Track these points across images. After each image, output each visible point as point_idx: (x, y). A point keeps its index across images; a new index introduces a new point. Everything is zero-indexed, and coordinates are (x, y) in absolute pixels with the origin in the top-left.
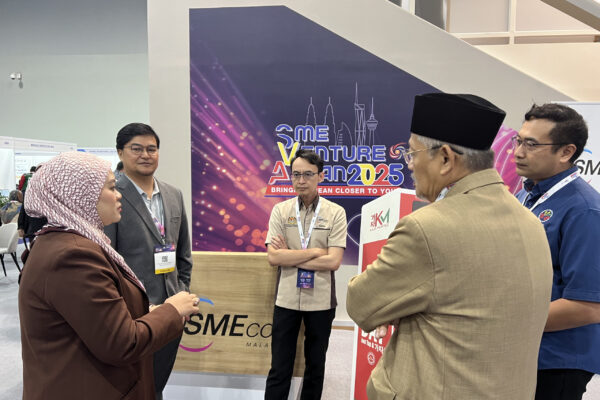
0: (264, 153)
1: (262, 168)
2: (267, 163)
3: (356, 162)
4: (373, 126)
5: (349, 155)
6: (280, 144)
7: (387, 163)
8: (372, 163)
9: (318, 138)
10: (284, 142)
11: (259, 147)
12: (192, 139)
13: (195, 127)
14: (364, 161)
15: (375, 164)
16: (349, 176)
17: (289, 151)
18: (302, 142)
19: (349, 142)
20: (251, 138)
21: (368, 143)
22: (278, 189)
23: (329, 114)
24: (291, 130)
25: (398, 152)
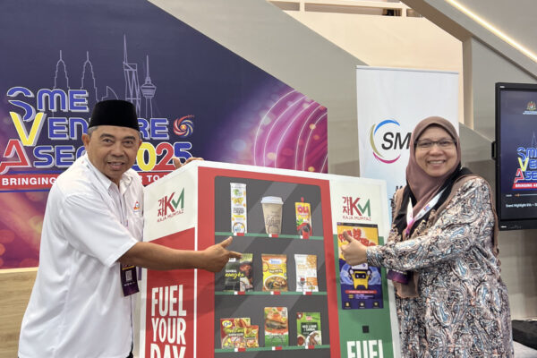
4: (150, 93)
6: (15, 116)
7: (171, 141)
8: (151, 141)
9: (72, 107)
10: (21, 112)
15: (155, 143)
17: (28, 126)
18: (48, 113)
22: (13, 181)
23: (88, 74)
24: (32, 95)
25: (184, 127)
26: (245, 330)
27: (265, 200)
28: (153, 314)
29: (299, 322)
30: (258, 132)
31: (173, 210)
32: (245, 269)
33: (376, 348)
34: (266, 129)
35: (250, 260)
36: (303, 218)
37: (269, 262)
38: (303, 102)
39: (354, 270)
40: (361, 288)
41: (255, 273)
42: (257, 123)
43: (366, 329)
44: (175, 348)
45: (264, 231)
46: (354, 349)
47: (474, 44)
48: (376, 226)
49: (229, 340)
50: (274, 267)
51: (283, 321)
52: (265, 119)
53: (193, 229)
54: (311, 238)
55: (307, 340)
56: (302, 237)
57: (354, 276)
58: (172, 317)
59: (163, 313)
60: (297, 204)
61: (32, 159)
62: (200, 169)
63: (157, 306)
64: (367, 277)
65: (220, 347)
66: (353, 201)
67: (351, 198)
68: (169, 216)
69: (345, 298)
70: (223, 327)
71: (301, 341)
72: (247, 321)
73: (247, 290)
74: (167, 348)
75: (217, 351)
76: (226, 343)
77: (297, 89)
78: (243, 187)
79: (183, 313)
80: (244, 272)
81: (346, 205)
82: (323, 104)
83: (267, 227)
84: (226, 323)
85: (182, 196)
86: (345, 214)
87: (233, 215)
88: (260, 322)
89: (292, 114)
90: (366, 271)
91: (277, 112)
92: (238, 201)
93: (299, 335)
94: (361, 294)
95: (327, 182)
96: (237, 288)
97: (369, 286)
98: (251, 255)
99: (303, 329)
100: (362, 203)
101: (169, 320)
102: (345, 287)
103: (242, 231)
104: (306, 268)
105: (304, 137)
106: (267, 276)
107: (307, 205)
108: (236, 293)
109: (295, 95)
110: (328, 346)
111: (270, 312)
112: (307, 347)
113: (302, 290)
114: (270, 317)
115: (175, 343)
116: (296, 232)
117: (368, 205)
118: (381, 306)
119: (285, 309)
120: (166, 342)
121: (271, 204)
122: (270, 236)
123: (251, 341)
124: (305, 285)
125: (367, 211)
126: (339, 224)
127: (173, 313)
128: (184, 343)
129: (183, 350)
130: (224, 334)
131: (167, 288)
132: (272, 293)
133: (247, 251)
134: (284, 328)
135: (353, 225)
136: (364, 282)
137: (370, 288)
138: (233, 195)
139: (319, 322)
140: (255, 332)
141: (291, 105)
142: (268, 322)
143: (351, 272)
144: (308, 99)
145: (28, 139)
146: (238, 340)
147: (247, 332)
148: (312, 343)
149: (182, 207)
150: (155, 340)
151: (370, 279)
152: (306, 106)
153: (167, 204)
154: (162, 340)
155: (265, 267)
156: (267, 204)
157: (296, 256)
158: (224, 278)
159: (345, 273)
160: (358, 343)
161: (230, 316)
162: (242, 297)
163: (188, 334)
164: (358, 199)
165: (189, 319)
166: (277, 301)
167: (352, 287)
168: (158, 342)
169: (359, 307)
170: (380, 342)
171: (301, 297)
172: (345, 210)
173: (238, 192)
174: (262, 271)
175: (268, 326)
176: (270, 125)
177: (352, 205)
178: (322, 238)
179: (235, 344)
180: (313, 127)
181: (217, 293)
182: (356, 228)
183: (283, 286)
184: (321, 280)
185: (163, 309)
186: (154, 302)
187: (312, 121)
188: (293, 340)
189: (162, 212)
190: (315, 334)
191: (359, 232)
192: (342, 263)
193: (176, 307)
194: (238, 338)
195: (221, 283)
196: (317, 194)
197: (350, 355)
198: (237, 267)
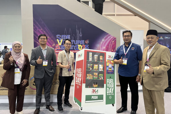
0: (53, 42)
1: (53, 46)
2: (54, 44)
3: (77, 44)
4: (81, 36)
5: (75, 43)
6: (58, 40)
7: (85, 45)
8: (81, 45)
10: (59, 39)
11: (52, 40)
12: (34, 38)
13: (35, 35)
14: (79, 44)
15: (82, 45)
16: (75, 48)
17: (60, 42)
18: (63, 39)
19: (75, 39)
20: (50, 38)
21: (80, 39)
22: (57, 51)
23: (70, 32)
24: (60, 36)
25: (87, 42)
27: (95, 55)
29: (99, 75)
30: (102, 43)
32: (91, 66)
33: (112, 80)
34: (103, 42)
36: (101, 58)
38: (111, 37)
40: (110, 70)
41: (93, 67)
42: (101, 41)
43: (110, 77)
44: (80, 78)
45: (94, 61)
46: (108, 80)
47: (151, 23)
50: (96, 67)
51: (97, 75)
52: (103, 40)
53: (83, 60)
54: (102, 62)
59: (78, 73)
60: (100, 56)
61: (61, 48)
62: (85, 50)
65: (87, 78)
67: (110, 56)
69: (107, 72)
72: (91, 75)
77: (110, 34)
78: (92, 53)
79: (81, 73)
82: (115, 37)
84: (88, 75)
85: (82, 55)
86: (108, 58)
87: (90, 58)
88: (93, 75)
89: (109, 39)
90: (111, 68)
91: (105, 39)
94: (110, 72)
95: (106, 53)
96: (90, 69)
99: (100, 77)
100: (112, 56)
102: (107, 70)
103: (91, 60)
104: (101, 67)
105: (111, 44)
106: (94, 68)
107: (102, 56)
109: (110, 35)
110: (104, 80)
111: (95, 74)
112: (100, 79)
116: (100, 61)
118: (113, 74)
121: (96, 56)
123: (91, 78)
126: (107, 60)
127: (80, 73)
133: (92, 64)
135: (110, 60)
136: (111, 70)
137: (112, 71)
139: (103, 76)
140: (92, 76)
141: (109, 37)
143: (109, 68)
144: (112, 36)
145: (60, 44)
152: (112, 37)
157: (100, 65)
159: (107, 68)
161: (88, 74)
162: (90, 71)
163: (82, 76)
165: (82, 74)
166: (96, 72)
167: (109, 70)
168: (77, 77)
169: (109, 74)
171: (100, 71)
173: (91, 54)
176: (104, 42)
178: (104, 62)
180: (113, 42)
181: (87, 70)
183: (97, 70)
184: (103, 69)
186: (77, 71)
187: (113, 41)
188: (98, 78)
189: (79, 57)
190: (102, 78)
192: (107, 66)
193: (80, 72)
194: (89, 77)
195: (87, 68)
196: (104, 55)
197: (108, 81)
198: (90, 66)
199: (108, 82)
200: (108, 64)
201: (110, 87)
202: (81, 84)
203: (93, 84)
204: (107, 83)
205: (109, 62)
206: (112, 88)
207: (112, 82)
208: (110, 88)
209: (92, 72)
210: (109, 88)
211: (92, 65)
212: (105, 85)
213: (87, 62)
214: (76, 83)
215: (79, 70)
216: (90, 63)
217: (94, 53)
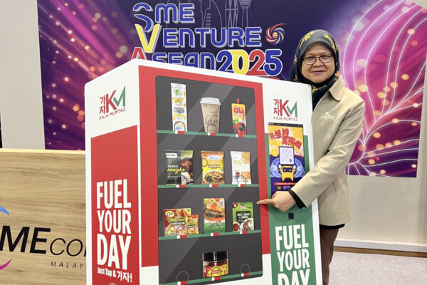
26: (187, 219)
27: (204, 101)
28: (99, 207)
29: (234, 211)
31: (115, 108)
32: (186, 164)
35: (190, 156)
36: (238, 118)
37: (208, 158)
39: (282, 165)
40: (287, 180)
41: (195, 168)
43: (291, 215)
44: (121, 238)
45: (203, 130)
46: (281, 233)
48: (301, 126)
49: (172, 228)
50: (212, 163)
51: (220, 210)
53: (136, 126)
54: (245, 136)
55: (241, 227)
56: (237, 136)
57: (282, 170)
58: (117, 209)
59: (108, 206)
60: (234, 105)
63: (102, 199)
64: (293, 171)
65: (163, 235)
66: (283, 103)
67: (281, 100)
68: (111, 114)
69: (274, 190)
70: (166, 217)
71: (236, 227)
72: (188, 211)
73: (188, 183)
74: (113, 237)
75: (160, 238)
76: (169, 231)
78: (183, 87)
79: (128, 205)
80: (185, 167)
81: (276, 106)
83: (206, 126)
84: (169, 214)
85: (123, 95)
86: (276, 115)
87: (174, 114)
88: (200, 212)
90: (292, 165)
92: (178, 101)
93: (235, 222)
94: (288, 186)
95: (260, 85)
96: (179, 181)
97: (294, 178)
98: (192, 152)
99: (237, 217)
100: (291, 105)
101: (115, 211)
102: (274, 180)
103: (182, 130)
104: (241, 163)
106: (206, 171)
107: (243, 106)
108: (178, 186)
110: (259, 231)
111: (209, 203)
112: (241, 233)
113: (238, 182)
114: (209, 207)
115: (121, 233)
116: (232, 132)
117: (295, 107)
119: (222, 200)
120: (112, 232)
121: (210, 105)
122: (209, 134)
123: (192, 229)
124: (240, 179)
125: (294, 112)
126: (270, 124)
127: (118, 205)
128: (129, 232)
129: (129, 238)
130: (167, 224)
131: (111, 182)
132: (211, 186)
133: (188, 148)
134: (221, 216)
135: (282, 125)
136: (290, 175)
137: (295, 180)
138: (173, 95)
139: (252, 210)
140: (196, 220)
142: (207, 212)
143: (280, 166)
146: (180, 228)
147: (189, 221)
148: (246, 229)
149: (124, 105)
150: (101, 230)
151: (295, 172)
153: (109, 102)
154: (108, 230)
155: (204, 162)
156: (206, 105)
157: (232, 152)
158: (166, 173)
159: (274, 168)
160: (285, 227)
161: (172, 207)
162: (183, 189)
163: (134, 225)
164: (287, 101)
165: (133, 210)
166: (215, 193)
167: (280, 180)
168: (104, 232)
170: (303, 226)
171: (237, 188)
172: (275, 111)
173: (178, 93)
174: (201, 166)
175: (207, 215)
177: (281, 107)
178: (255, 137)
179: (177, 231)
181: (160, 186)
182: (285, 128)
183: (220, 179)
184: (255, 172)
185: (109, 202)
186: (99, 195)
188: (230, 226)
189: (104, 110)
190: (248, 221)
191: (287, 132)
192: (272, 158)
193: (121, 199)
194: (180, 226)
195: (164, 177)
196: (250, 96)
197: (278, 238)
198: (179, 163)
199: (282, 242)
200: (274, 147)
201: (294, 269)
202: (133, 269)
203: (205, 264)
204: (278, 248)
205: (278, 133)
206: (301, 272)
207: (300, 241)
208: (295, 273)
209: (192, 198)
210: (286, 271)
211: (190, 155)
212: (266, 259)
213: (161, 138)
214: (100, 271)
215: (115, 190)
216: (179, 142)
217: (197, 89)
